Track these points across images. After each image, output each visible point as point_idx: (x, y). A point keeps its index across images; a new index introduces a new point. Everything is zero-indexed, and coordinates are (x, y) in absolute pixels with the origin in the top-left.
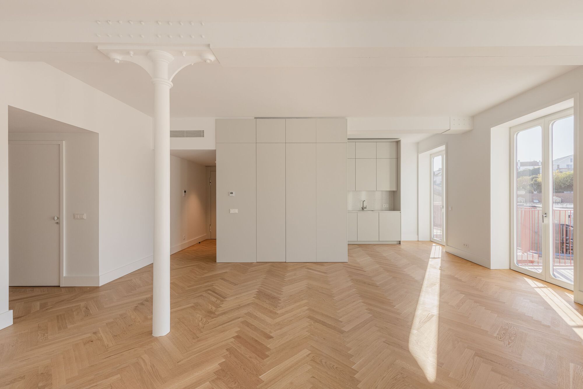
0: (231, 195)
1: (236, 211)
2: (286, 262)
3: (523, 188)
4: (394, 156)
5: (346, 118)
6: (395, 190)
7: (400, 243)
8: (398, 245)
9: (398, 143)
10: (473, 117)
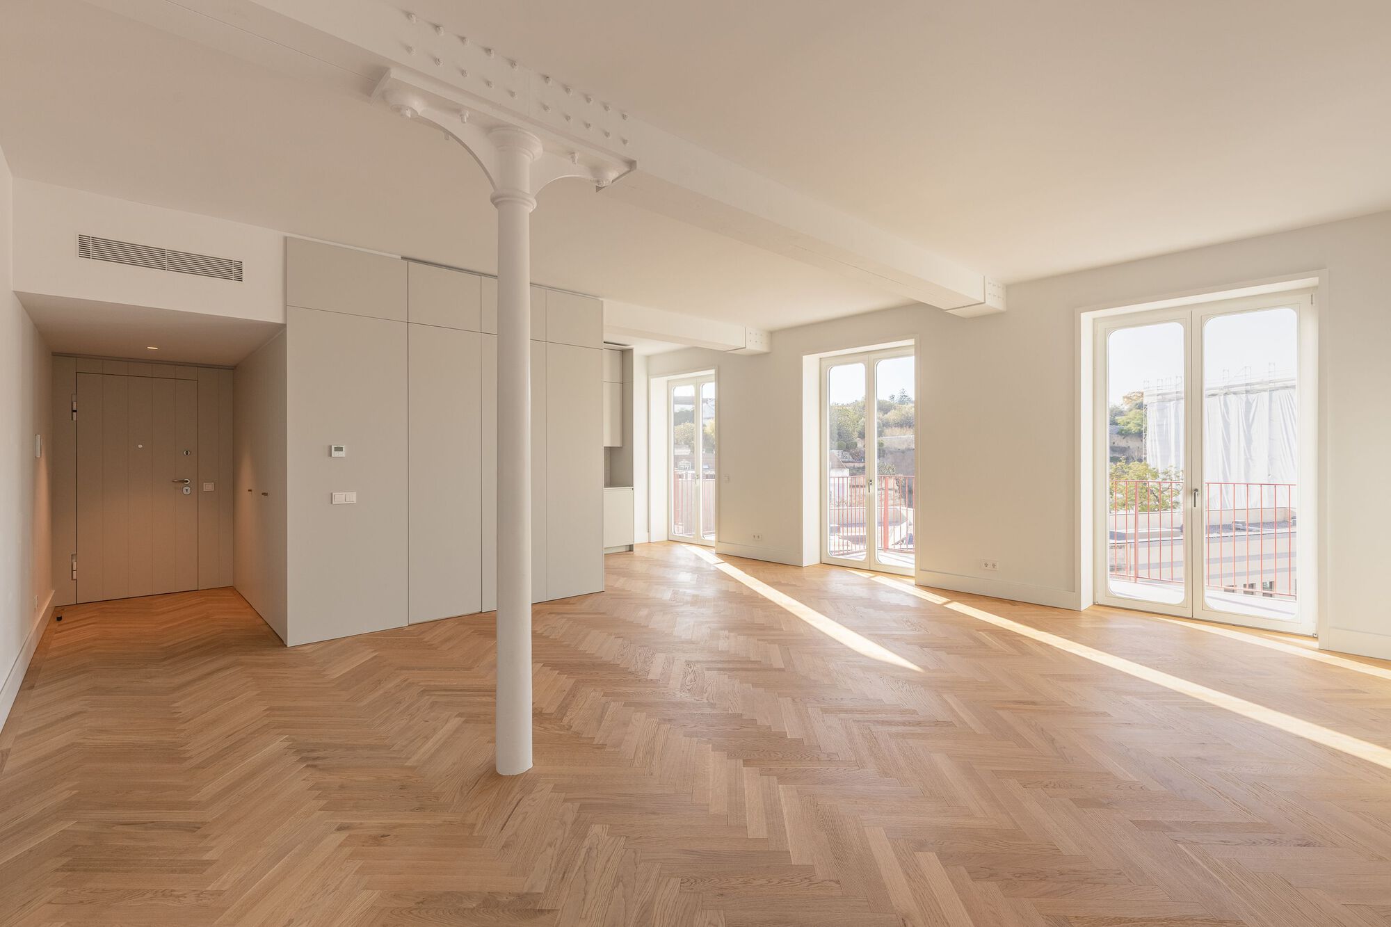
0: (335, 454)
1: (352, 497)
2: (481, 612)
3: (686, 443)
4: (618, 379)
5: (601, 299)
6: (618, 444)
7: (631, 548)
8: (628, 553)
9: (625, 355)
10: (772, 334)
